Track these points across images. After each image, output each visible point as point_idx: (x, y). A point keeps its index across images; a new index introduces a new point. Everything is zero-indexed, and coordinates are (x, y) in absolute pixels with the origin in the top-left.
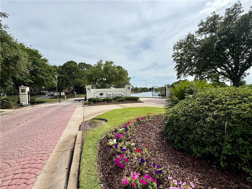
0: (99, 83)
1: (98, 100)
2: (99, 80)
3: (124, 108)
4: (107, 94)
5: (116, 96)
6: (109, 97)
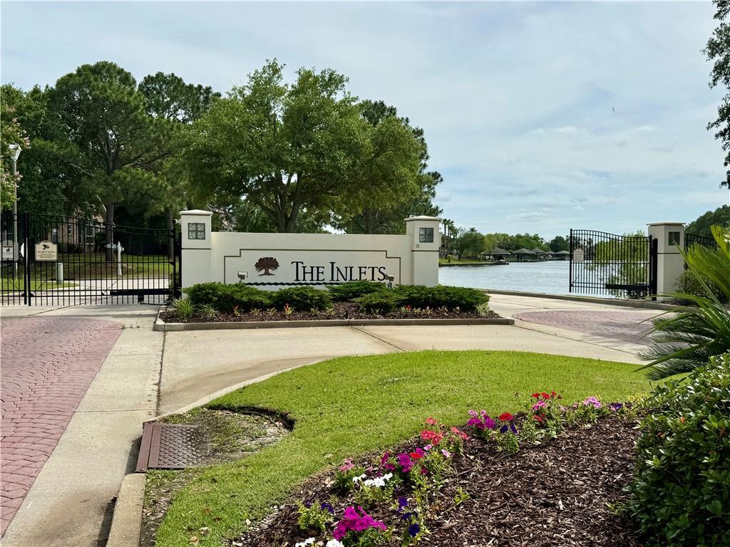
0: (254, 197)
1: (245, 299)
2: (259, 182)
3: (394, 351)
4: (302, 263)
5: (349, 278)
6: (309, 282)
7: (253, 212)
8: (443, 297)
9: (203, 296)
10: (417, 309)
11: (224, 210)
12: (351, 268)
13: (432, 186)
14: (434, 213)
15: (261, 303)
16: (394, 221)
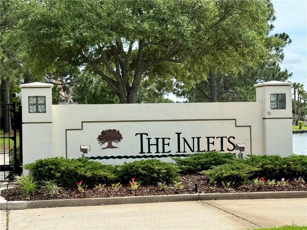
2: (100, 50)
4: (147, 134)
5: (196, 149)
6: (154, 154)
7: (91, 82)
8: (299, 168)
9: (46, 172)
10: (271, 180)
11: (61, 81)
12: (198, 138)
13: (280, 48)
14: (283, 76)
15: (106, 177)
16: (239, 87)
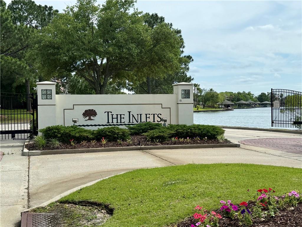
0: (80, 72)
1: (77, 135)
2: (84, 63)
3: (169, 165)
4: (111, 112)
5: (139, 121)
6: (115, 124)
7: (79, 82)
8: (197, 131)
9: (52, 134)
10: (181, 139)
11: (61, 81)
12: (141, 115)
13: (187, 64)
14: (188, 80)
15: (87, 137)
16: (164, 85)
